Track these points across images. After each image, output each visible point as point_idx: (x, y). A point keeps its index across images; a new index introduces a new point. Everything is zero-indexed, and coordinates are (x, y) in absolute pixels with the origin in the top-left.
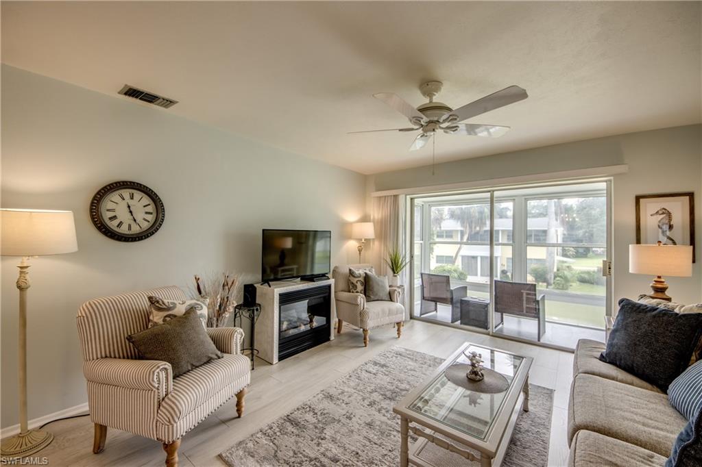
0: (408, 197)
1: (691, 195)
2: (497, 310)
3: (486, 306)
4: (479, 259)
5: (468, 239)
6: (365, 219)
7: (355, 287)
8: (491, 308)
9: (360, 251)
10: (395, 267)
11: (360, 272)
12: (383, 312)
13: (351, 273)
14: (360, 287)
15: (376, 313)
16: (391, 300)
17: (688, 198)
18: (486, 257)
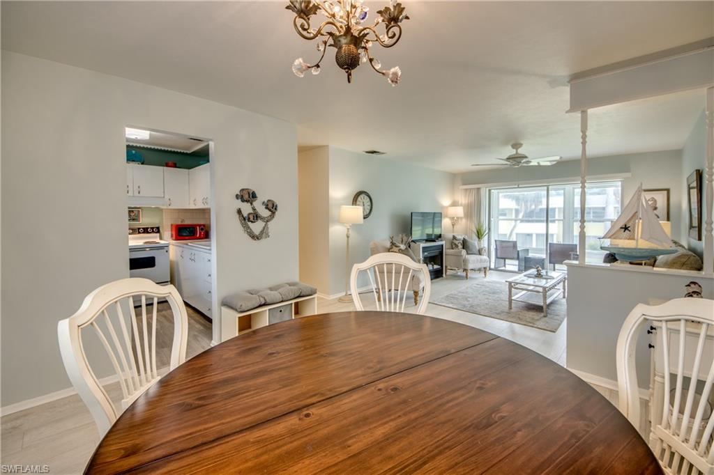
0: (487, 189)
1: (668, 190)
2: (550, 263)
3: (543, 260)
4: (534, 237)
5: (523, 217)
6: (454, 204)
7: (457, 246)
8: (547, 262)
9: (453, 225)
10: (479, 235)
11: (460, 237)
12: (477, 260)
13: (454, 238)
14: (460, 246)
15: (473, 261)
16: (480, 254)
17: (666, 192)
18: (542, 235)
